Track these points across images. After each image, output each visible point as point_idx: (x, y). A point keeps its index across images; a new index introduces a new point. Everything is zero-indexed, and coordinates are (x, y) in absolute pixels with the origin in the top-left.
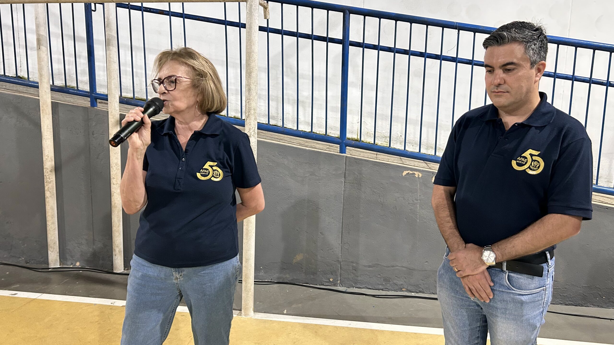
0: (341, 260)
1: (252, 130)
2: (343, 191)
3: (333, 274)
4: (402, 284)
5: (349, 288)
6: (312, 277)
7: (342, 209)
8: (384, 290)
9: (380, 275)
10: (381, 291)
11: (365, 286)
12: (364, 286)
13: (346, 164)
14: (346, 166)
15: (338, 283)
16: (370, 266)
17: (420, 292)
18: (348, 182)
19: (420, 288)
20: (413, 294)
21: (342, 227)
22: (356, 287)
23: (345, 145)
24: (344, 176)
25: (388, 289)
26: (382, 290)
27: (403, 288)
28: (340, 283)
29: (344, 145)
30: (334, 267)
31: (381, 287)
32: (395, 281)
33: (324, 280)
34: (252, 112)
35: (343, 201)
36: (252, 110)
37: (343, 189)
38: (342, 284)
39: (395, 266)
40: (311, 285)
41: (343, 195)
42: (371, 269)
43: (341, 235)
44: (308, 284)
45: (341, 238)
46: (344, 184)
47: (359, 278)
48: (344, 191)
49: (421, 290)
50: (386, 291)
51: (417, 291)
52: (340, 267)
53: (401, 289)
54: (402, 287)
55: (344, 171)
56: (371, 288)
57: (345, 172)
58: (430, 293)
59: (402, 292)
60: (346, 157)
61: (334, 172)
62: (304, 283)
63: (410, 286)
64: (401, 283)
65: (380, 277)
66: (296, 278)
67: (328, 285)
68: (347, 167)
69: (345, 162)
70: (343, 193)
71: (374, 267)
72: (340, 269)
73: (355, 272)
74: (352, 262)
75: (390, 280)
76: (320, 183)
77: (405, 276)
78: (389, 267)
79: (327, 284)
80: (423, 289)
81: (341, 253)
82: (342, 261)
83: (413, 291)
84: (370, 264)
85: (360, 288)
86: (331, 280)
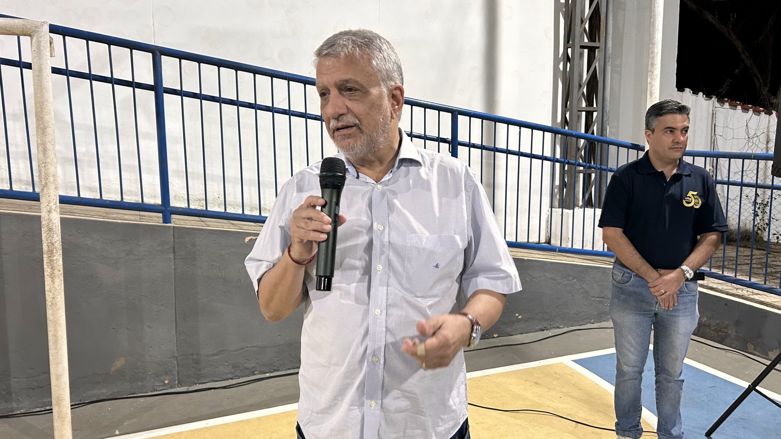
0: (178, 354)
1: (52, 203)
2: (173, 269)
3: (168, 375)
4: (254, 367)
5: (190, 386)
6: (140, 384)
7: (174, 292)
8: (233, 378)
9: (227, 362)
10: (230, 380)
11: (211, 379)
12: (209, 380)
13: (174, 237)
14: (174, 239)
15: (176, 384)
16: (214, 355)
17: (275, 370)
18: (178, 257)
19: (274, 366)
20: (267, 374)
21: (175, 314)
22: (200, 382)
23: (170, 212)
24: (172, 251)
25: (238, 376)
26: (232, 379)
27: (256, 370)
28: (178, 383)
29: (168, 213)
30: (168, 366)
31: (230, 376)
32: (245, 366)
33: (157, 384)
34: (51, 179)
35: (174, 282)
36: (51, 177)
37: (173, 267)
38: (180, 384)
39: (245, 348)
40: (139, 395)
41: (173, 275)
42: (216, 357)
43: (175, 324)
44: (135, 394)
45: (175, 328)
46: (174, 261)
47: (202, 372)
48: (175, 269)
49: (275, 368)
50: (236, 379)
51: (272, 371)
52: (176, 364)
53: (254, 372)
54: (254, 370)
55: (172, 245)
56: (218, 379)
57: (174, 247)
58: (285, 369)
59: (255, 376)
60: (174, 227)
61: (159, 248)
62: (129, 394)
63: (264, 367)
64: (253, 365)
65: (227, 365)
66: (116, 391)
67: (162, 390)
68: (176, 240)
69: (172, 234)
70: (173, 272)
71: (220, 354)
72: (176, 366)
73: (197, 365)
74: (192, 355)
75: (240, 365)
76: (140, 263)
77: (256, 356)
78: (237, 350)
79: (161, 388)
80: (277, 367)
81: (177, 347)
82: (180, 356)
83: (268, 371)
84: (215, 352)
85: (205, 383)
86: (166, 382)
